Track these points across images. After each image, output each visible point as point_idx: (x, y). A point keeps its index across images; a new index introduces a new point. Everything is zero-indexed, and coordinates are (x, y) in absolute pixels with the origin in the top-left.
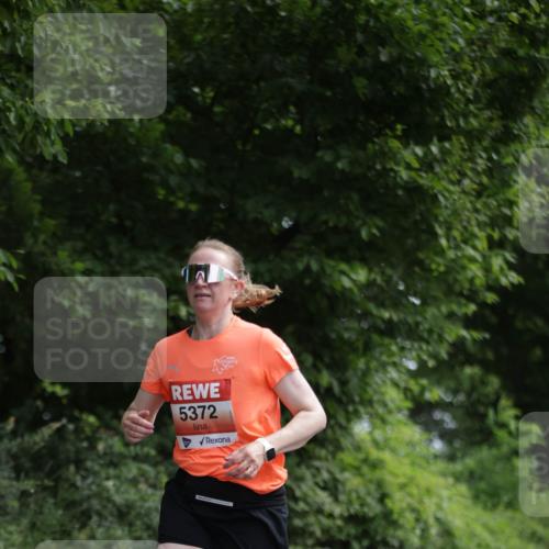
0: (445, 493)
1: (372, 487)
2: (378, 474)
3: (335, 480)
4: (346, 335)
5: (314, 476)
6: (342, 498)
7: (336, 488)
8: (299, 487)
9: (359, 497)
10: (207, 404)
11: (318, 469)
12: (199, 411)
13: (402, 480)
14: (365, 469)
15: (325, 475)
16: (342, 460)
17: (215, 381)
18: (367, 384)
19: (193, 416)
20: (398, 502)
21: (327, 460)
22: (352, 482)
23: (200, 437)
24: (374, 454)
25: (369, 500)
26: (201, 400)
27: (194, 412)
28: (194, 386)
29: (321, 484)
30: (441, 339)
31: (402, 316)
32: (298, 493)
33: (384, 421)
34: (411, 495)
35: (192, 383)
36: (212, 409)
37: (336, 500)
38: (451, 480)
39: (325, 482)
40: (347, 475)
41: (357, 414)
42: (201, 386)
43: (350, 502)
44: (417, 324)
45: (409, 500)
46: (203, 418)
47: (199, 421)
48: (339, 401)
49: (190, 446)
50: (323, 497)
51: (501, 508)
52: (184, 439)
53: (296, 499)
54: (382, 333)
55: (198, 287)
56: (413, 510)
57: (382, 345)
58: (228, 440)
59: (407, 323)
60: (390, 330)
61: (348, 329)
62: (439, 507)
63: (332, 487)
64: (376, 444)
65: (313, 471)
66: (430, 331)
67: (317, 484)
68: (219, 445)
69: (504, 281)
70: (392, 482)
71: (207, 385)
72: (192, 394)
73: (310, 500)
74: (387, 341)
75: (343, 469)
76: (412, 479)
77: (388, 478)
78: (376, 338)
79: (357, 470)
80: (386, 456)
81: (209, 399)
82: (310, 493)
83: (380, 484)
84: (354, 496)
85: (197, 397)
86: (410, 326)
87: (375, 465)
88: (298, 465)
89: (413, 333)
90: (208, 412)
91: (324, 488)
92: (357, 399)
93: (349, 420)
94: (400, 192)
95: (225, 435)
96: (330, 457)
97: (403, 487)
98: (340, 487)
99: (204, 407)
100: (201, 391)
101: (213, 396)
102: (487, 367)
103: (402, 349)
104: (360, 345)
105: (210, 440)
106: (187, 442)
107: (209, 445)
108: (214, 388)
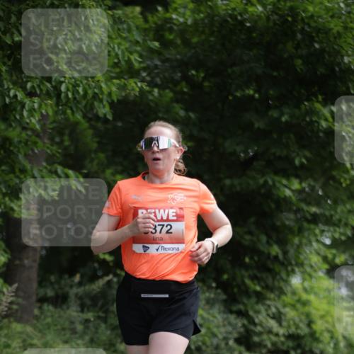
1: (303, 318)
2: (307, 309)
3: (280, 313)
4: (287, 223)
5: (266, 310)
6: (284, 324)
7: (280, 318)
8: (257, 317)
9: (295, 324)
10: (166, 224)
11: (269, 306)
12: (158, 228)
13: (322, 313)
14: (298, 306)
15: (274, 310)
16: (284, 301)
17: (172, 208)
18: (300, 253)
19: (154, 231)
20: (319, 326)
21: (275, 300)
22: (290, 313)
23: (156, 246)
24: (304, 296)
25: (301, 325)
26: (162, 220)
27: (155, 229)
28: (157, 211)
29: (271, 315)
30: (347, 224)
31: (322, 211)
32: (257, 321)
33: (310, 276)
34: (327, 322)
35: (155, 209)
36: (169, 227)
37: (280, 325)
39: (274, 314)
40: (287, 310)
41: (293, 271)
42: (162, 211)
43: (289, 327)
44: (332, 216)
45: (326, 325)
46: (160, 232)
47: (158, 235)
48: (283, 264)
50: (273, 324)
52: (144, 247)
53: (255, 324)
54: (309, 222)
55: (154, 153)
56: (329, 331)
57: (309, 229)
58: (178, 249)
59: (325, 215)
60: (315, 219)
61: (288, 219)
63: (278, 317)
64: (305, 290)
65: (266, 307)
66: (340, 220)
67: (268, 315)
68: (170, 252)
70: (315, 314)
71: (167, 211)
72: (155, 216)
73: (264, 325)
74: (312, 226)
75: (285, 306)
76: (328, 313)
77: (313, 312)
78: (305, 225)
79: (293, 306)
80: (312, 297)
81: (168, 220)
82: (264, 321)
83: (308, 315)
84: (291, 322)
85: (159, 218)
86: (327, 217)
87: (305, 303)
88: (257, 303)
89: (329, 221)
90: (165, 229)
91: (273, 318)
92: (293, 262)
93: (288, 275)
94: (321, 134)
95: (176, 246)
96: (276, 298)
97: (322, 317)
98: (283, 317)
99: (163, 225)
100: (162, 214)
101: (171, 218)
103: (323, 231)
104: (296, 229)
105: (165, 249)
106: (146, 249)
107: (163, 252)
108: (172, 213)
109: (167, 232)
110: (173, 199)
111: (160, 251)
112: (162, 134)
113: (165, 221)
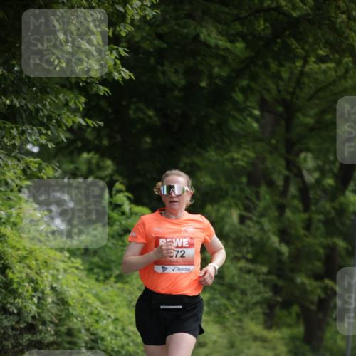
0: (61, 266)
10: (180, 250)
13: (22, 253)
17: (185, 237)
23: (172, 267)
30: (59, 124)
31: (23, 102)
35: (172, 238)
36: (183, 252)
38: (67, 255)
42: (178, 240)
44: (38, 110)
46: (176, 257)
47: (174, 258)
49: (166, 272)
51: (113, 279)
52: (163, 268)
56: (32, 281)
57: (3, 128)
58: (189, 269)
62: (55, 278)
66: (49, 118)
68: (183, 272)
69: (116, 76)
71: (181, 240)
76: (31, 252)
77: (9, 251)
80: (7, 231)
81: (182, 247)
86: (31, 112)
90: (180, 254)
95: (188, 267)
97: (22, 259)
99: (178, 251)
100: (178, 242)
101: (184, 245)
102: (103, 152)
103: (23, 132)
105: (179, 269)
106: (164, 269)
107: (178, 272)
108: (185, 242)
109: (181, 256)
110: (186, 231)
111: (176, 271)
112: (177, 182)
113: (180, 248)
